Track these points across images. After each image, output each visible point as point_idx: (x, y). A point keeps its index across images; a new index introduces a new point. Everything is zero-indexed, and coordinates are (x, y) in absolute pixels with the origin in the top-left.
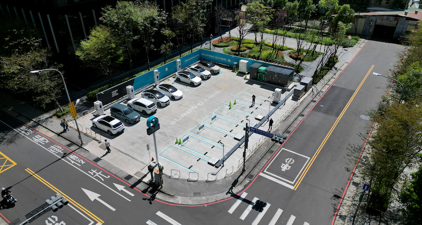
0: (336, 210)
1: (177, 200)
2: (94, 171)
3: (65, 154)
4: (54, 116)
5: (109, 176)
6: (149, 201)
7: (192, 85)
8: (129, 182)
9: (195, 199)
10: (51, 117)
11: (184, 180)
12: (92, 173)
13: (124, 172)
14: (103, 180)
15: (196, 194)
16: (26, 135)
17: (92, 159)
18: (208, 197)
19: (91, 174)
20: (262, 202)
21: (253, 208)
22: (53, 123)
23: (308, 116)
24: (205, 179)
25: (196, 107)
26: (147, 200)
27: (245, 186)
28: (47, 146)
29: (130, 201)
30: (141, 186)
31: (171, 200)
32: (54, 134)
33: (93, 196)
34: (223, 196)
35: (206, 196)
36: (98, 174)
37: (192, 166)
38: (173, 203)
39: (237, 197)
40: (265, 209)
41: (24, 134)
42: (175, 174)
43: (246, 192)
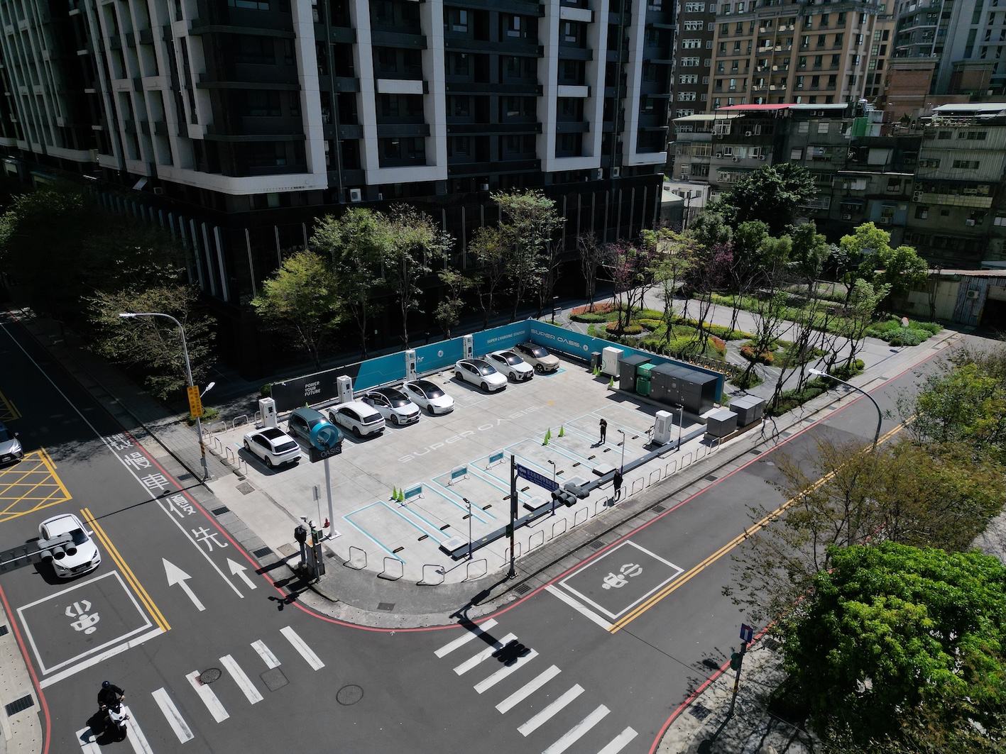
0: (692, 693)
1: (338, 610)
2: (203, 531)
3: (168, 491)
4: (183, 421)
5: (226, 545)
6: (280, 604)
7: (484, 389)
8: (260, 562)
9: (377, 616)
10: (176, 423)
11: (371, 574)
12: (197, 535)
13: (259, 539)
14: (211, 550)
15: (384, 607)
16: (116, 450)
17: (211, 508)
18: (406, 616)
19: (193, 536)
20: (522, 646)
21: (494, 655)
22: (174, 434)
23: (726, 480)
24: (418, 578)
25: (472, 432)
26: (276, 601)
27: (499, 608)
28: (143, 473)
29: (242, 597)
30: (279, 574)
31: (326, 610)
32: (167, 454)
33: (175, 575)
34: (443, 619)
35: (403, 613)
36: (207, 536)
37: (402, 548)
38: (327, 616)
39: (470, 625)
40: (521, 662)
41: (114, 448)
42: (359, 560)
43: (495, 619)
